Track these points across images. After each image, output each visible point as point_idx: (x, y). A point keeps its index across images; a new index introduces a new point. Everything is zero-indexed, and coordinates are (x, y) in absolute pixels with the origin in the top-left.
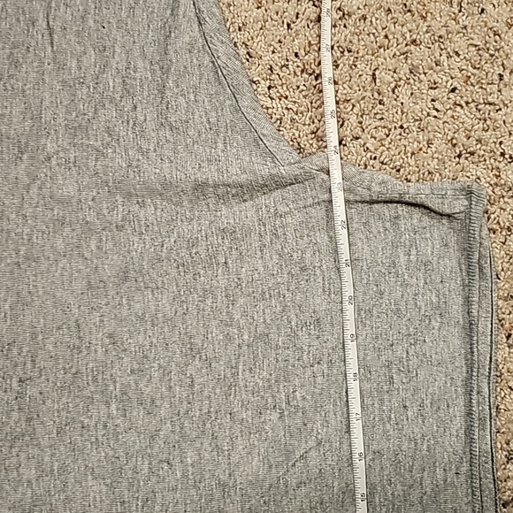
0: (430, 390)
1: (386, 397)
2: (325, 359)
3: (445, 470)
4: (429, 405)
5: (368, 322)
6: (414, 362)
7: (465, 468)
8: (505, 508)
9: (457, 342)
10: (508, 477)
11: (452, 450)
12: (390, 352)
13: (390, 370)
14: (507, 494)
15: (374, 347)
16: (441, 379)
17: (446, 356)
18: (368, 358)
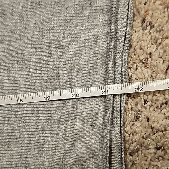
0: (78, 62)
1: (45, 66)
2: (7, 39)
3: (83, 123)
4: (76, 73)
5: (38, 12)
6: (68, 40)
7: (99, 122)
8: (131, 155)
9: (101, 25)
10: (135, 132)
11: (90, 107)
12: (51, 34)
13: (50, 47)
14: (133, 145)
15: (39, 30)
16: (86, 53)
17: (91, 36)
18: (35, 37)
